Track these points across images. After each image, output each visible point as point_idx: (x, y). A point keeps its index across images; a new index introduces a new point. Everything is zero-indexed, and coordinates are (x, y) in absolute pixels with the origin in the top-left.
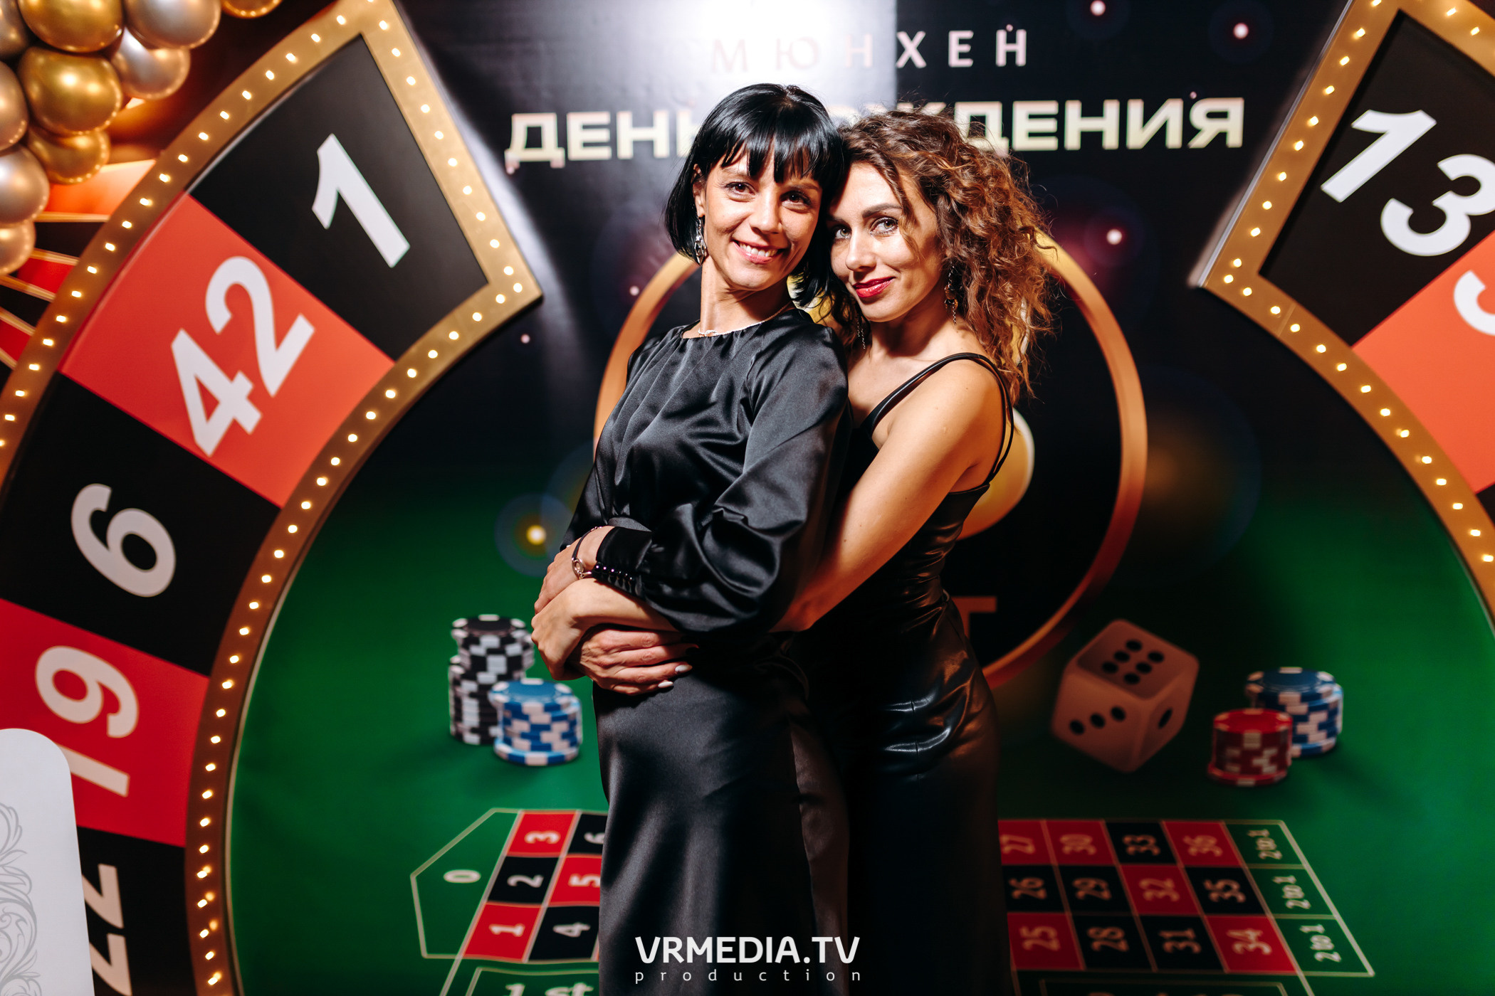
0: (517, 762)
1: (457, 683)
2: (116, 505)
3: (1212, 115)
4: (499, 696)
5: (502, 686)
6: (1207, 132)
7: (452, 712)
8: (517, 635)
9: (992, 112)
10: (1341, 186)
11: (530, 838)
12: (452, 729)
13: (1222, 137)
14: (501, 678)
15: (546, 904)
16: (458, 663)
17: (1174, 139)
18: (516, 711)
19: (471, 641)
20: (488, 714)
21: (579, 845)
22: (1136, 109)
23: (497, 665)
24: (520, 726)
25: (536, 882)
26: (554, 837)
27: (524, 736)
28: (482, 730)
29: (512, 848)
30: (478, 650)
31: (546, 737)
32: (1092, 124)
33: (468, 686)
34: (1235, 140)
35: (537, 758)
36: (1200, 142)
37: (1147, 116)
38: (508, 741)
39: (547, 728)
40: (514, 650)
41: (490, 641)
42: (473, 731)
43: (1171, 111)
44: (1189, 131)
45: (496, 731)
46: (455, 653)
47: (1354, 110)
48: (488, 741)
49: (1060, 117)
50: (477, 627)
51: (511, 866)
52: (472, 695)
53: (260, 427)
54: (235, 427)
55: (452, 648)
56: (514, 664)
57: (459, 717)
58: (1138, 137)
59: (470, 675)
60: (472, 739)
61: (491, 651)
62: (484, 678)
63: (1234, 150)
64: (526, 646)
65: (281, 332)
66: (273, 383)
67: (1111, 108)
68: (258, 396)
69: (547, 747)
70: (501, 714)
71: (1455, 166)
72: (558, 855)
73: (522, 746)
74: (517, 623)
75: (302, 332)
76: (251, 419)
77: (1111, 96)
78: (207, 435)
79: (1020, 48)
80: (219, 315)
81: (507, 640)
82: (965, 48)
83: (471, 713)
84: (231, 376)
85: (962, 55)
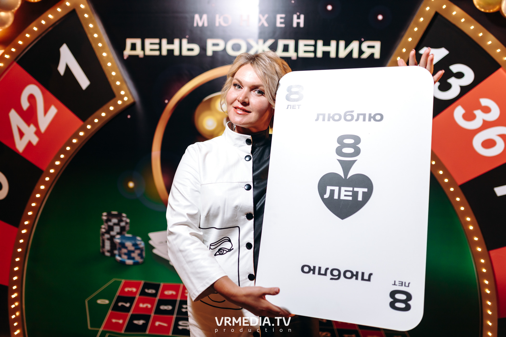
0: (123, 263)
1: (103, 234)
3: (369, 47)
4: (118, 239)
5: (118, 236)
6: (367, 53)
7: (101, 244)
8: (124, 219)
9: (291, 43)
11: (126, 290)
12: (101, 250)
13: (372, 55)
14: (118, 234)
15: (131, 313)
16: (104, 228)
17: (355, 55)
18: (123, 245)
19: (108, 220)
20: (113, 246)
21: (143, 293)
22: (342, 44)
23: (117, 229)
24: (124, 251)
25: (128, 305)
26: (134, 290)
27: (125, 254)
28: (111, 251)
29: (120, 293)
30: (110, 224)
31: (133, 255)
32: (326, 49)
33: (107, 236)
34: (377, 55)
35: (129, 262)
36: (365, 56)
37: (346, 46)
38: (120, 256)
39: (133, 252)
40: (123, 224)
41: (115, 221)
42: (108, 251)
43: (354, 45)
44: (361, 52)
45: (116, 252)
46: (103, 224)
47: (420, 46)
48: (113, 255)
49: (315, 46)
50: (110, 216)
51: (120, 299)
52: (108, 239)
53: (39, 143)
54: (30, 143)
55: (102, 222)
56: (123, 229)
57: (103, 246)
58: (343, 54)
59: (108, 232)
60: (108, 254)
61: (115, 224)
62: (113, 233)
63: (377, 60)
64: (127, 223)
65: (46, 111)
66: (43, 128)
67: (333, 43)
68: (38, 133)
69: (133, 258)
70: (118, 246)
71: (455, 68)
72: (135, 296)
73: (125, 257)
74: (124, 215)
75: (53, 111)
76: (35, 140)
77: (333, 39)
78: (20, 146)
79: (302, 21)
80: (25, 104)
81: (121, 221)
82: (282, 20)
83: (108, 245)
84: (29, 125)
85: (281, 23)
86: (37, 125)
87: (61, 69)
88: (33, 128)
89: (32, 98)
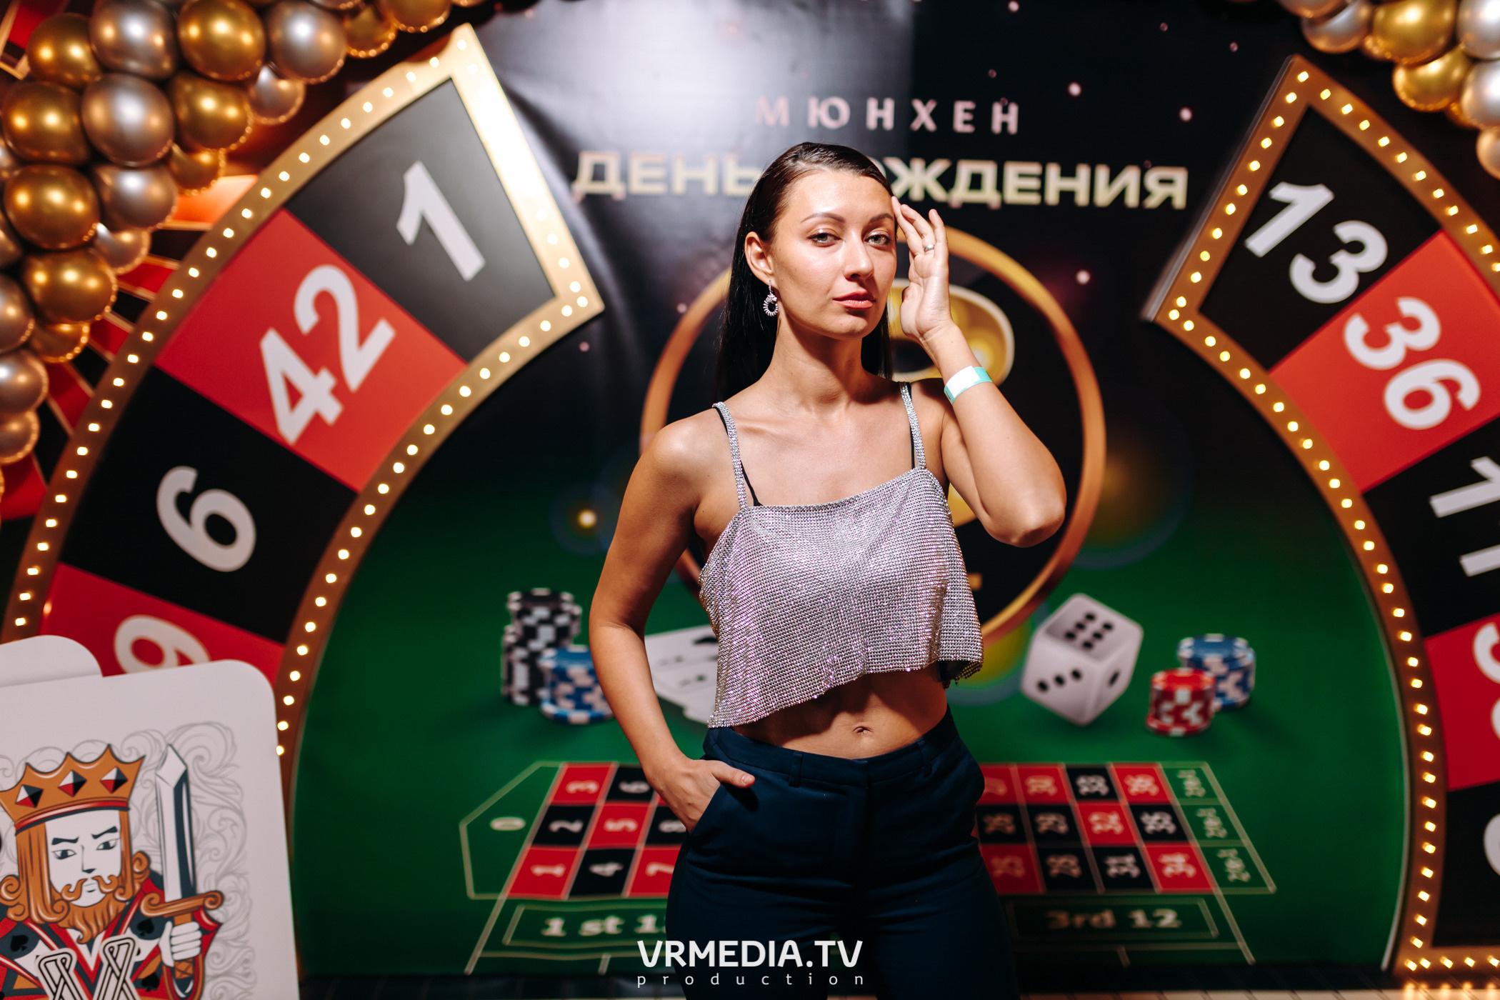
0: (561, 720)
1: (510, 649)
2: (201, 487)
3: (1164, 182)
4: (548, 661)
5: (550, 653)
6: (1157, 195)
7: (503, 675)
8: (567, 607)
9: (988, 170)
10: (1261, 243)
11: (573, 787)
12: (503, 691)
13: (1168, 200)
14: (550, 645)
15: (584, 847)
16: (511, 633)
17: (1132, 200)
18: (561, 675)
19: (524, 612)
20: (537, 677)
21: (615, 794)
22: (1103, 173)
23: (547, 633)
24: (565, 688)
25: (576, 827)
26: (592, 787)
27: (568, 697)
28: (530, 692)
29: (556, 797)
30: (530, 621)
31: (589, 698)
32: (1068, 184)
33: (520, 653)
34: (1180, 201)
35: (579, 717)
36: (1153, 202)
37: (1112, 177)
38: (553, 701)
39: (588, 690)
40: (562, 620)
41: (541, 612)
42: (523, 692)
43: (1130, 177)
44: (1144, 193)
45: (544, 693)
46: (508, 622)
47: (1272, 182)
48: (535, 702)
49: (1042, 177)
50: (529, 601)
51: (555, 813)
52: (524, 661)
53: (341, 419)
54: (317, 419)
55: (506, 618)
56: (562, 633)
57: (510, 679)
58: (1104, 196)
59: (522, 643)
60: (521, 700)
61: (542, 622)
62: (535, 645)
63: (1179, 212)
64: (573, 617)
65: (364, 334)
66: (355, 376)
67: (1083, 172)
68: (340, 391)
69: (588, 707)
70: (549, 678)
71: (1347, 231)
72: (594, 803)
73: (566, 707)
74: (567, 596)
75: (383, 334)
76: (332, 410)
77: (1083, 161)
78: (290, 425)
79: (1012, 119)
80: (306, 317)
81: (557, 612)
82: (968, 117)
83: (521, 677)
84: (315, 370)
85: (966, 122)
86: (337, 372)
87: (408, 228)
88: (326, 380)
89: (325, 302)
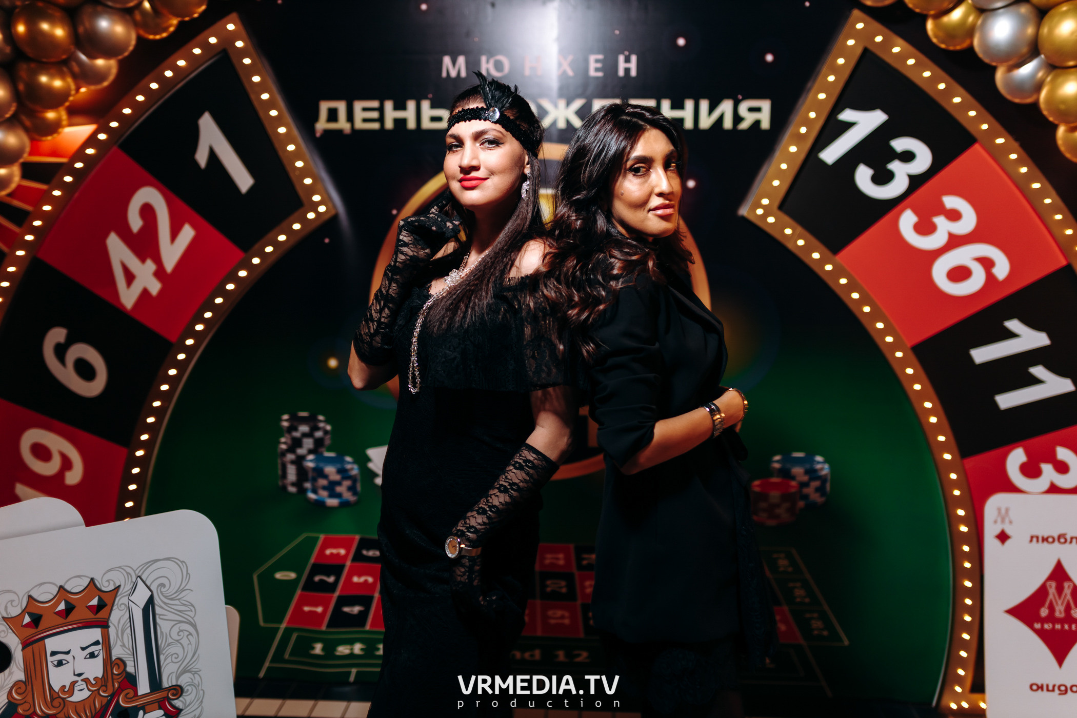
0: (320, 504)
1: (283, 454)
2: (70, 340)
3: (753, 110)
4: (310, 464)
5: (311, 457)
6: (749, 119)
7: (280, 472)
8: (321, 425)
10: (831, 154)
11: (328, 552)
12: (280, 483)
13: (757, 123)
14: (310, 452)
15: (337, 594)
16: (284, 443)
17: (728, 124)
18: (319, 473)
19: (293, 428)
20: (302, 473)
21: (358, 557)
22: (704, 105)
23: (308, 443)
24: (323, 482)
25: (331, 579)
26: (342, 552)
27: (324, 488)
28: (298, 484)
29: (318, 558)
30: (296, 434)
31: (339, 489)
32: (677, 114)
33: (290, 457)
34: (765, 125)
35: (333, 502)
36: (744, 126)
37: (712, 109)
38: (315, 491)
39: (339, 483)
40: (319, 434)
41: (304, 428)
42: (293, 484)
43: (726, 107)
44: (737, 119)
45: (308, 485)
46: (282, 436)
47: (837, 109)
48: (302, 491)
50: (296, 421)
51: (317, 569)
52: (292, 462)
53: (162, 293)
54: (145, 292)
55: (281, 432)
56: (319, 443)
57: (284, 475)
58: (706, 122)
59: (291, 449)
60: (292, 489)
61: (305, 435)
62: (300, 451)
63: (765, 132)
64: (326, 432)
65: (174, 235)
66: (169, 265)
67: (689, 104)
68: (160, 273)
69: (339, 496)
70: (310, 475)
71: (900, 144)
72: (345, 563)
73: (324, 494)
74: (321, 418)
75: (187, 233)
76: (155, 287)
77: (689, 97)
78: (128, 297)
79: (633, 66)
80: (135, 223)
81: (315, 428)
82: (599, 65)
83: (292, 474)
84: (143, 260)
85: (597, 70)
86: (158, 261)
87: (202, 158)
88: (150, 266)
89: (147, 212)
